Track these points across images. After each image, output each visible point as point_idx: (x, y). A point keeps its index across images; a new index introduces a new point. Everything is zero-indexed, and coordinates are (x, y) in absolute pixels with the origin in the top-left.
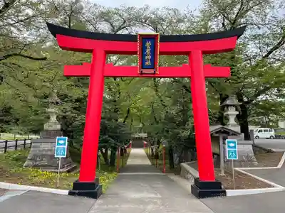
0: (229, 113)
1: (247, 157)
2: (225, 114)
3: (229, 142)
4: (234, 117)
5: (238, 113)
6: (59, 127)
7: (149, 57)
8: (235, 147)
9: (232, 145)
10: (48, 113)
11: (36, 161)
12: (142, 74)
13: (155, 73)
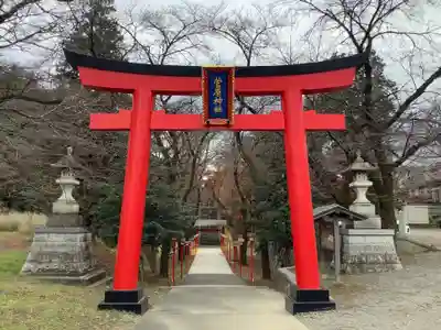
0: (356, 183)
1: (385, 256)
2: (351, 185)
4: (366, 190)
5: (371, 184)
6: (76, 208)
7: (220, 101)
10: (58, 185)
11: (40, 263)
12: (208, 126)
13: (228, 125)
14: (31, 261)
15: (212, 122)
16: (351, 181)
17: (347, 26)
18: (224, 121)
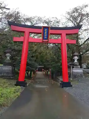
1: (81, 74)
4: (77, 60)
7: (46, 35)
12: (43, 41)
13: (48, 42)
15: (44, 40)
16: (73, 57)
17: (74, 22)
18: (47, 41)
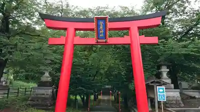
0: (162, 70)
1: (176, 101)
3: (159, 89)
4: (166, 72)
5: (168, 70)
7: (102, 32)
8: (163, 92)
9: (161, 90)
11: (34, 101)
12: (97, 42)
13: (106, 42)
14: (31, 100)
15: (99, 41)
16: (160, 69)
18: (105, 40)
